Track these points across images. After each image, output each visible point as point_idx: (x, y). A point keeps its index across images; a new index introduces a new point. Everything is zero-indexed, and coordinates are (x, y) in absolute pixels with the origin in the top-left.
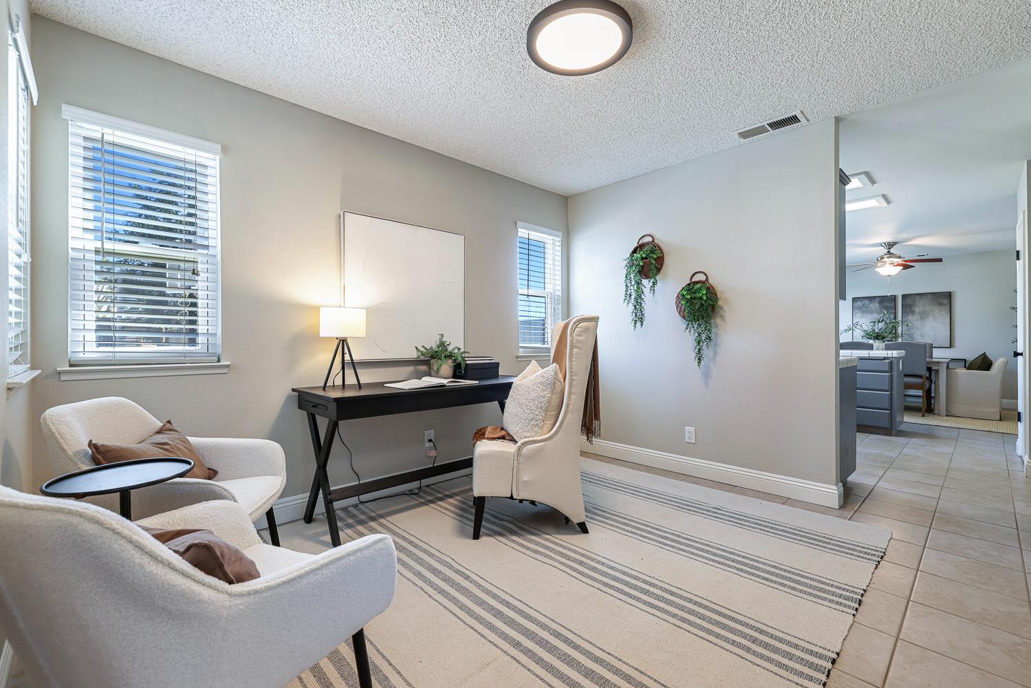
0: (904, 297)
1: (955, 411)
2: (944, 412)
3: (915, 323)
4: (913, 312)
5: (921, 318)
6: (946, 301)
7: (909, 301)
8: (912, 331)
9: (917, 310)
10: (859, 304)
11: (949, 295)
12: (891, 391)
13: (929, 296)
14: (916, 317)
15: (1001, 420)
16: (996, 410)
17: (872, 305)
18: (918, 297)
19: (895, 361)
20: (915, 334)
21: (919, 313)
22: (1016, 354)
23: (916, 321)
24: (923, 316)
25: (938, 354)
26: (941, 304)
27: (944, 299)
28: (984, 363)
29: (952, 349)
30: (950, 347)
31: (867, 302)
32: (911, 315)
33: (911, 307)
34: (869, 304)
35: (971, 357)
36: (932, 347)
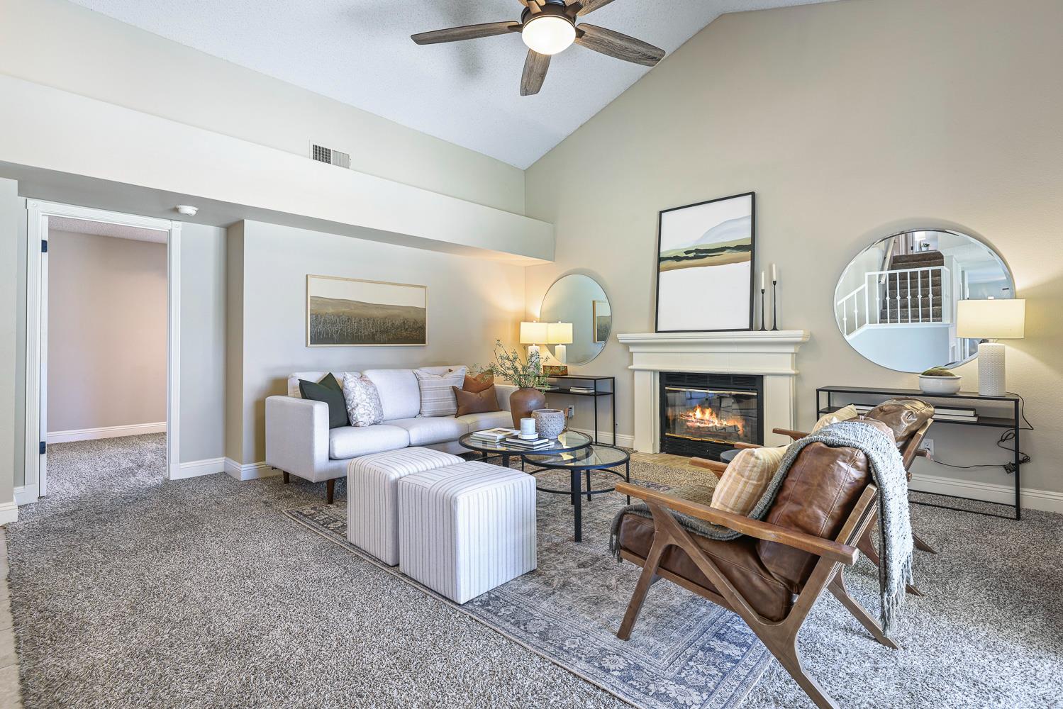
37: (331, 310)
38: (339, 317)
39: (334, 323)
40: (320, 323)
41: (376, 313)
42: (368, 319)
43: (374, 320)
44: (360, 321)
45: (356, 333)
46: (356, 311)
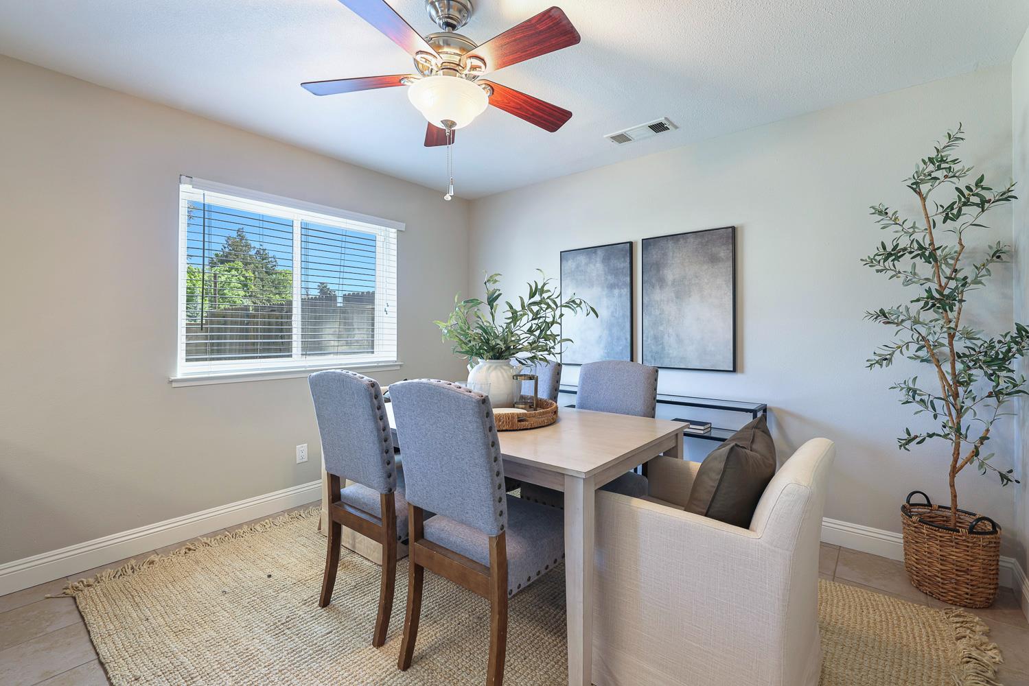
0: (647, 243)
3: (667, 309)
4: (662, 281)
5: (678, 297)
6: (725, 252)
7: (655, 254)
8: (661, 328)
9: (670, 276)
10: (570, 264)
11: (731, 235)
13: (691, 239)
14: (668, 293)
17: (591, 266)
18: (670, 244)
20: (666, 336)
21: (674, 284)
23: (668, 302)
24: (681, 293)
26: (714, 260)
27: (723, 246)
29: (738, 376)
30: (734, 370)
31: (582, 259)
32: (658, 290)
33: (658, 270)
34: (587, 264)
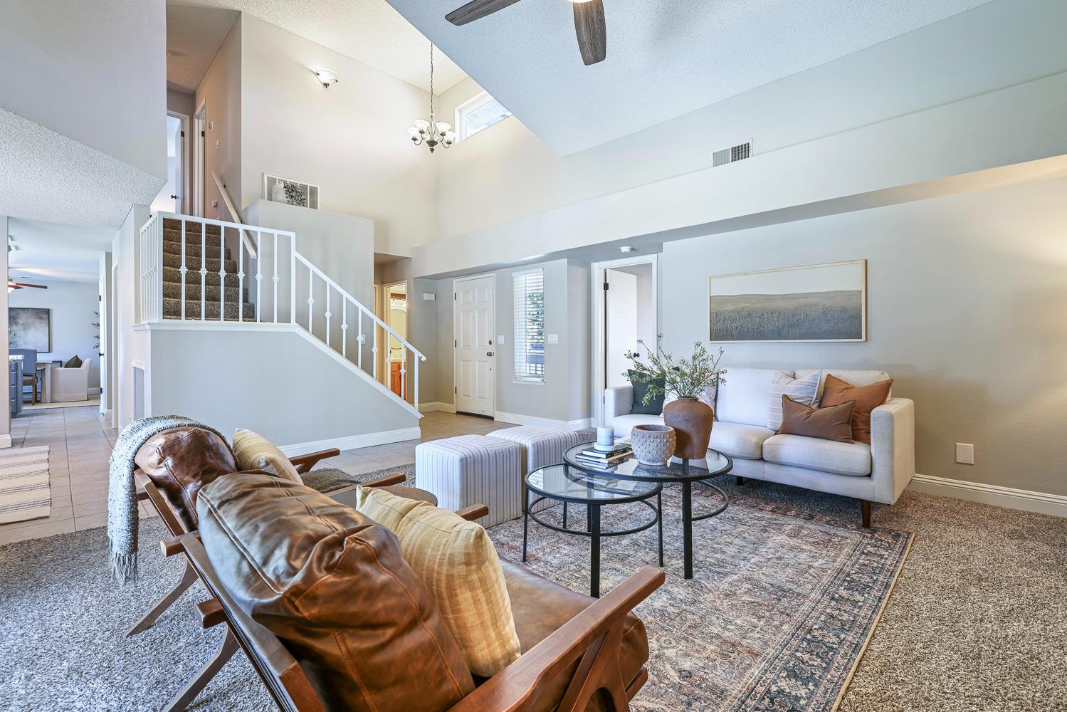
1: (56, 397)
2: (49, 400)
3: (19, 332)
4: (17, 324)
5: (24, 328)
6: (45, 316)
8: (16, 339)
9: (20, 321)
11: (47, 312)
12: (17, 384)
13: (31, 311)
14: (19, 327)
15: (88, 400)
16: (83, 394)
18: (21, 311)
19: (19, 362)
21: (22, 324)
22: (100, 355)
23: (20, 330)
24: (26, 327)
25: (41, 358)
26: (41, 318)
27: (44, 314)
28: (76, 363)
29: (50, 354)
30: (49, 352)
32: (14, 326)
33: (15, 319)
35: (66, 359)
36: (35, 352)
37: (730, 307)
38: (738, 313)
39: (733, 320)
40: (720, 321)
41: (781, 305)
42: (772, 313)
43: (780, 313)
44: (763, 315)
45: (758, 328)
46: (758, 305)
